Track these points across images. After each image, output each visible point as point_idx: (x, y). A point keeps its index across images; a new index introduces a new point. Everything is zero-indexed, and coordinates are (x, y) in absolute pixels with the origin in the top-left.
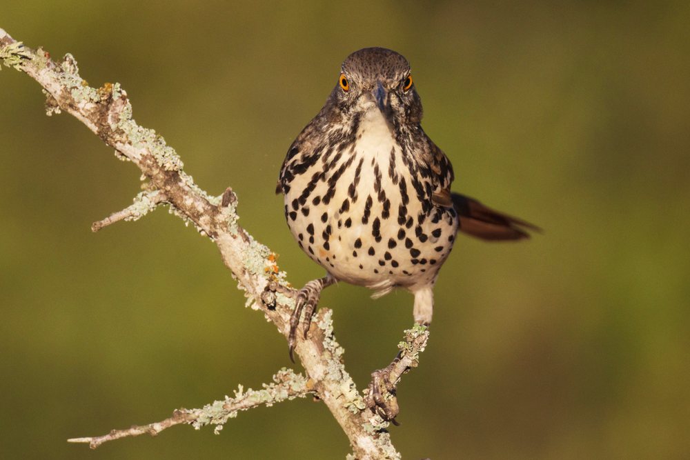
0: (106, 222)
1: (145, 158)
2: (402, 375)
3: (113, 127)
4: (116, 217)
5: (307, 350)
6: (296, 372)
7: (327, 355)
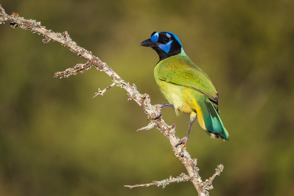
0: (141, 129)
1: (152, 113)
2: (215, 178)
3: (145, 105)
4: (143, 128)
5: (190, 169)
6: (186, 174)
7: (195, 171)
